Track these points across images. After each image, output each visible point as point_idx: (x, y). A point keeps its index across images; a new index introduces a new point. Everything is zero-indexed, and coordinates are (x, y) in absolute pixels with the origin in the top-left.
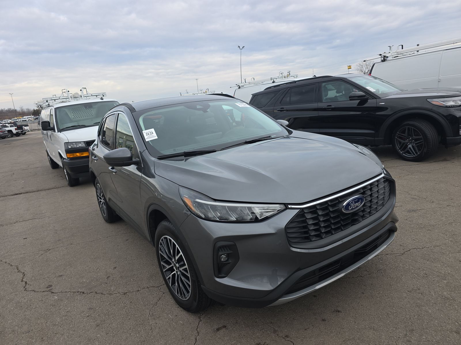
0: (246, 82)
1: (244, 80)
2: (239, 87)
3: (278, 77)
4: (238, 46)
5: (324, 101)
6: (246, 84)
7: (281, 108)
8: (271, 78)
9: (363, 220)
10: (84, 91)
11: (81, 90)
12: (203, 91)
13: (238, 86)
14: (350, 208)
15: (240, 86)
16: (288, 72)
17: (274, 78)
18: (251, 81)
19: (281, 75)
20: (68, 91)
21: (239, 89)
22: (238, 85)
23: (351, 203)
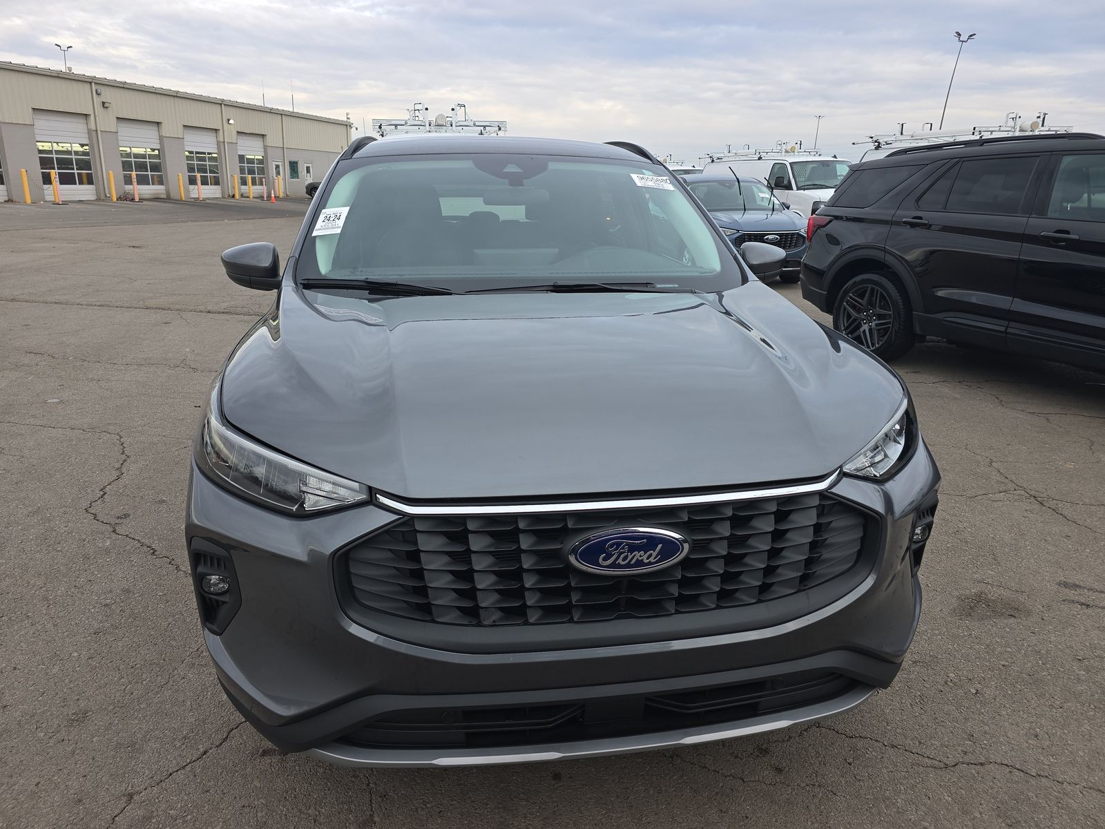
0: (902, 134)
1: (900, 126)
2: (877, 144)
3: (997, 129)
4: (957, 33)
5: (1050, 214)
6: (902, 138)
7: (914, 218)
8: (974, 128)
9: (677, 612)
10: (461, 111)
11: (453, 109)
12: (784, 147)
13: (876, 141)
14: (605, 559)
15: (879, 142)
16: (1039, 117)
17: (984, 129)
18: (922, 132)
19: (1011, 123)
20: (427, 109)
21: (877, 151)
22: (875, 139)
23: (611, 546)
